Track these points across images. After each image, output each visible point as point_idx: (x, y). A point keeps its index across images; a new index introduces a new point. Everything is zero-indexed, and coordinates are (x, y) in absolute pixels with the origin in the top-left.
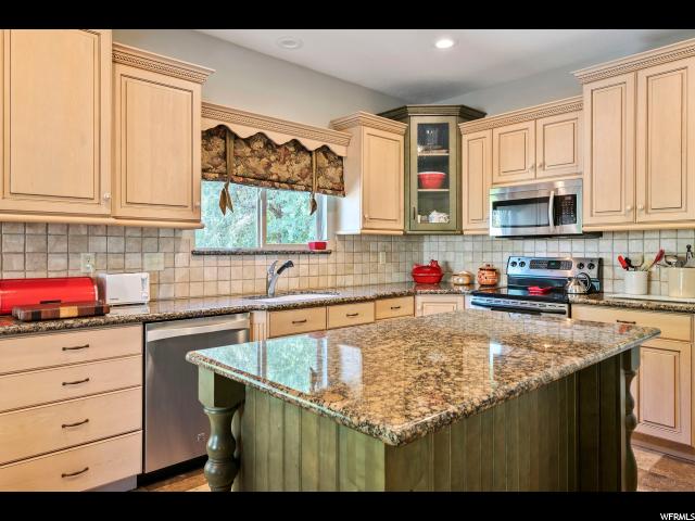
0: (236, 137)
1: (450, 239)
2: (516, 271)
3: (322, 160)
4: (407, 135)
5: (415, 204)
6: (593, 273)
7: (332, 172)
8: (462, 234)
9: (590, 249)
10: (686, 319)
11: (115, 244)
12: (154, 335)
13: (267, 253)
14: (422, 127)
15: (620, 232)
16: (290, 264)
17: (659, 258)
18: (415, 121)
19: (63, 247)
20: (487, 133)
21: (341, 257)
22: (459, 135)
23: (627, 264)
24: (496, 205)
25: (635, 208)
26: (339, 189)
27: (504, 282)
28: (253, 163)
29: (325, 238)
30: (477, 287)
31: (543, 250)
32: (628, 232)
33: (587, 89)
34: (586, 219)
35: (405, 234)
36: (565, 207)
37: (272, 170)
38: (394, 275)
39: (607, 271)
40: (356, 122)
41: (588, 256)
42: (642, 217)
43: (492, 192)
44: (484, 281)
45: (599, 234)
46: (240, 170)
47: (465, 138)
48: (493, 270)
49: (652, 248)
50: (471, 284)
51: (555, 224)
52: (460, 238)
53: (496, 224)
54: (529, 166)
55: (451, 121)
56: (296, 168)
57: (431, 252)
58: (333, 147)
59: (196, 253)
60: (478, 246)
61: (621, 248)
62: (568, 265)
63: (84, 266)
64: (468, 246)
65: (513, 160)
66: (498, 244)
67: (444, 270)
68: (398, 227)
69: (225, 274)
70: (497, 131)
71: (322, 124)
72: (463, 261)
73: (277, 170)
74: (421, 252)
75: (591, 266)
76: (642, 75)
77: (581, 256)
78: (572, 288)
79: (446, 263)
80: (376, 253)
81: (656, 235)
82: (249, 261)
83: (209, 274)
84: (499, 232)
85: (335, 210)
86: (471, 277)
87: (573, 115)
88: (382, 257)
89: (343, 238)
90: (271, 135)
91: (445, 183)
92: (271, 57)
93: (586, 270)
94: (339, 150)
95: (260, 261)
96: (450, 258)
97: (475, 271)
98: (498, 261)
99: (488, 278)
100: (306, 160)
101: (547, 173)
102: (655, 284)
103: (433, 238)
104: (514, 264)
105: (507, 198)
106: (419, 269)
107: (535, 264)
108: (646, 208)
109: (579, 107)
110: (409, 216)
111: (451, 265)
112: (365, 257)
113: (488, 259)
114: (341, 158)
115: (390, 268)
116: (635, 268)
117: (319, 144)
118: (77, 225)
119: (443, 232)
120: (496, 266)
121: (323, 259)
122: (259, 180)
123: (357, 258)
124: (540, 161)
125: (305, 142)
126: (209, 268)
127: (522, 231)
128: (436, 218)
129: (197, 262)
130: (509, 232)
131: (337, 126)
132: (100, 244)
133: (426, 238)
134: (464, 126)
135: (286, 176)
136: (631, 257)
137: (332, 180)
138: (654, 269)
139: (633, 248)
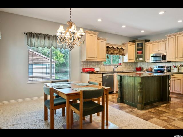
0: (109, 47)
1: (143, 63)
2: (156, 68)
3: (121, 50)
4: (135, 45)
5: (137, 57)
6: (169, 69)
7: (123, 52)
8: (145, 62)
9: (169, 64)
10: (182, 75)
11: (94, 64)
12: (104, 75)
13: (113, 65)
14: (138, 44)
15: (174, 61)
16: (118, 67)
17: (180, 66)
18: (137, 42)
19: (89, 64)
20: (150, 44)
21: (124, 66)
22: (145, 45)
23: (175, 67)
24: (152, 57)
25: (175, 58)
26: (124, 55)
27: (153, 70)
28: (111, 51)
29: (121, 63)
30: (148, 71)
31: (160, 65)
32: (175, 61)
33: (168, 38)
34: (167, 59)
35: (135, 62)
36: (164, 57)
37: (114, 52)
38: (132, 69)
39: (172, 68)
40: (127, 43)
41: (169, 65)
42: (176, 59)
43: (151, 55)
44: (149, 70)
45: (170, 62)
46: (110, 52)
47: (146, 45)
48: (151, 68)
49: (179, 64)
50: (147, 71)
51: (162, 60)
52: (145, 63)
53: (152, 60)
54: (158, 50)
55: (143, 42)
56: (117, 51)
57: (139, 65)
58: (123, 48)
59: (104, 65)
60: (148, 64)
61: (174, 64)
62: (165, 67)
63: (91, 67)
64: (146, 64)
65: (155, 49)
66: (152, 64)
67: (142, 68)
68: (134, 61)
69: (107, 68)
70: (152, 44)
71: (121, 44)
72: (145, 67)
73: (115, 52)
74: (137, 65)
75: (169, 67)
76: (177, 36)
77: (167, 65)
78: (165, 71)
79: (142, 67)
80: (129, 65)
81: (180, 62)
82: (110, 66)
83: (105, 68)
84: (153, 62)
85: (123, 58)
86: (147, 70)
87: (165, 42)
88: (130, 66)
89: (124, 63)
90: (114, 47)
91: (142, 53)
92: (112, 34)
93: (168, 68)
94: (124, 48)
95: (112, 66)
96: (143, 66)
97: (148, 69)
98: (152, 66)
99: (150, 70)
100: (119, 50)
101: (161, 52)
102: (180, 70)
103: (140, 63)
104: (155, 67)
105: (154, 56)
106: (137, 68)
107: (159, 67)
108: (177, 58)
109: (166, 41)
110: (136, 59)
111: (143, 68)
112: (128, 66)
113: (150, 66)
114: (124, 49)
115: (132, 68)
116: (176, 67)
117: (121, 47)
118: (91, 61)
119: (142, 61)
120: (152, 68)
121: (121, 66)
122: (112, 54)
123: (126, 66)
124: (160, 49)
125: (119, 47)
126: (105, 67)
127: (158, 61)
128: (141, 59)
129: (104, 66)
130: (155, 61)
131: (123, 44)
132: (93, 63)
133: (138, 63)
134: (146, 43)
135: (116, 53)
136: (176, 66)
137: (123, 53)
138: (180, 68)
139: (176, 64)
